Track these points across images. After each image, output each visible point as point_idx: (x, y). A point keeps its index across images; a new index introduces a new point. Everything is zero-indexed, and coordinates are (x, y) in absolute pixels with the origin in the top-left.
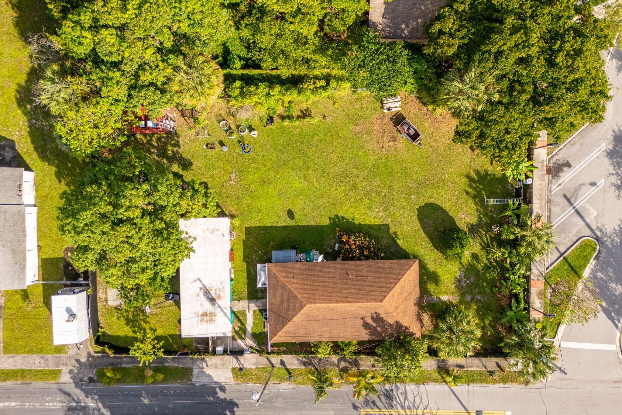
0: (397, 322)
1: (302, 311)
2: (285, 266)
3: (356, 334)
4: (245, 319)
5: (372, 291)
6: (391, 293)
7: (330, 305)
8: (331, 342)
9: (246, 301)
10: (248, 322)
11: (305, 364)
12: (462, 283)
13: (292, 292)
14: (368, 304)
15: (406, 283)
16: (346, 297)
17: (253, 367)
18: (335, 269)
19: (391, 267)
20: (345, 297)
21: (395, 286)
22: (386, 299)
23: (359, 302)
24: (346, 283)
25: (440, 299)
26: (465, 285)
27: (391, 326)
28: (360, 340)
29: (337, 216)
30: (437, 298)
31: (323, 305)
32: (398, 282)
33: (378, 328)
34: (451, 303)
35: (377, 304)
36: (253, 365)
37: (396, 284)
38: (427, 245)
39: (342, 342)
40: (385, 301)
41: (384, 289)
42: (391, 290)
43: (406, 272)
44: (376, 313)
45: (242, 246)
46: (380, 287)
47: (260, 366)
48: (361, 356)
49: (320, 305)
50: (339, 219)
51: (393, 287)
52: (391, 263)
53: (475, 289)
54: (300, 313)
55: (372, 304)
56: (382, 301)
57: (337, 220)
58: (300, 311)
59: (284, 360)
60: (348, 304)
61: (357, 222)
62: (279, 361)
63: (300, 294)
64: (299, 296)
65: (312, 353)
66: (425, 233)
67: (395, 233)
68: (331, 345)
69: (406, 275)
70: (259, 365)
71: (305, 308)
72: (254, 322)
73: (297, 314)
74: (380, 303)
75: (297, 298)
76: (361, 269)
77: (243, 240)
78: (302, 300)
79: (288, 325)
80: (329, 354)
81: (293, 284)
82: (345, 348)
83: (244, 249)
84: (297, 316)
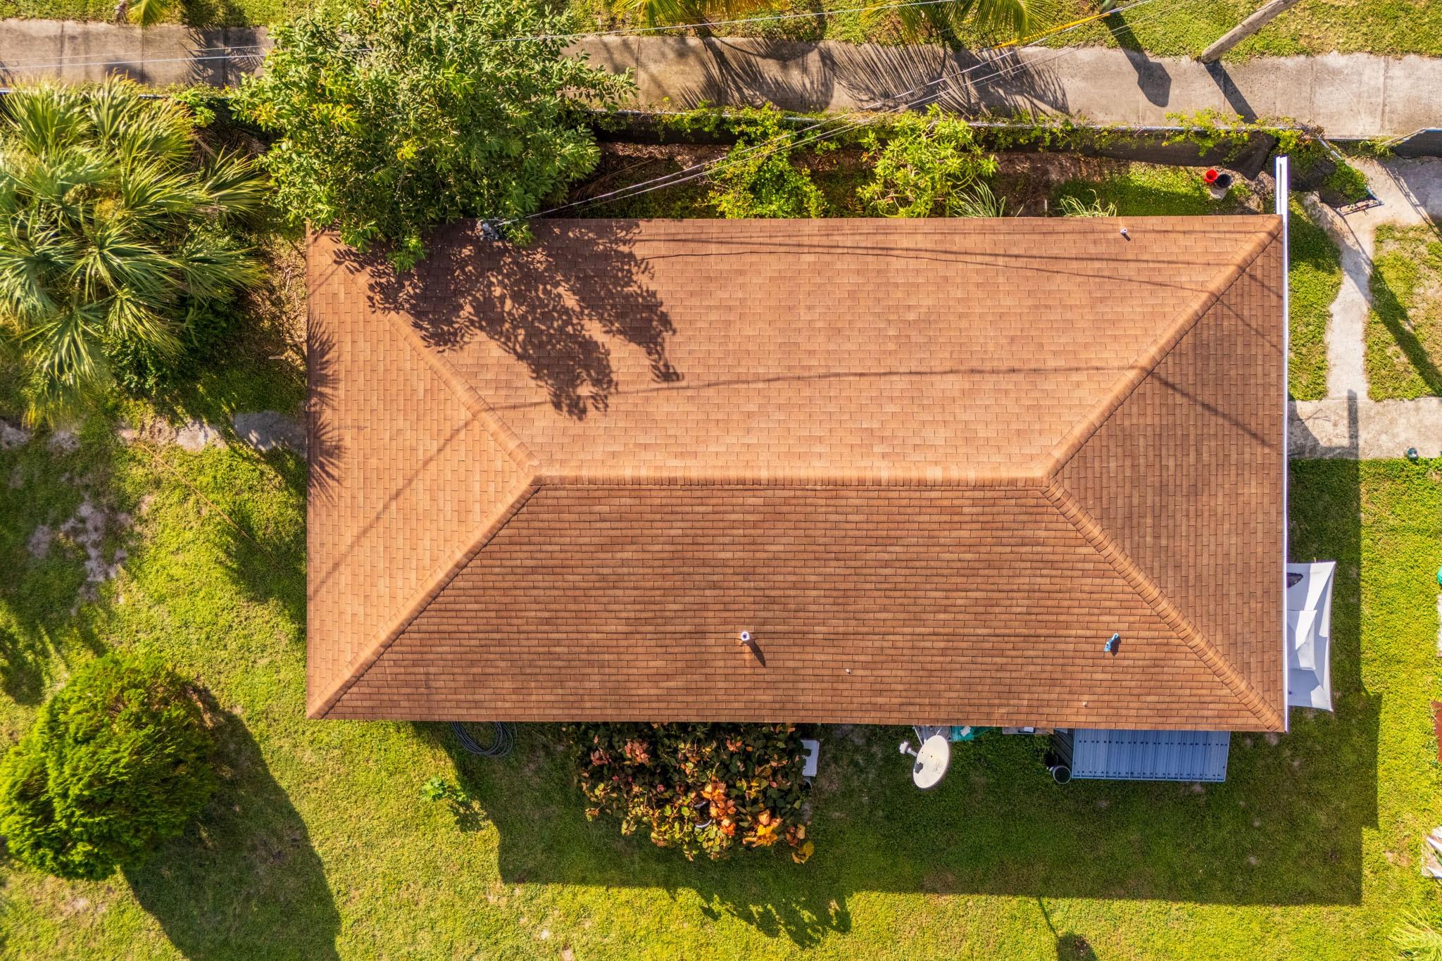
0: (443, 338)
1: (1079, 430)
2: (1162, 713)
3: (715, 265)
4: (1372, 346)
5: (602, 547)
6: (476, 536)
7: (885, 471)
8: (874, 213)
9: (1367, 454)
10: (1359, 327)
11: (1023, 78)
12: (99, 520)
13: (1137, 559)
14: (627, 471)
15: (383, 584)
16: (774, 514)
17: (1334, 59)
18: (838, 679)
19: (477, 682)
20: (778, 516)
21: (453, 576)
22: (511, 499)
23: (689, 484)
24: (773, 601)
25: (227, 436)
26: (85, 510)
27: (489, 318)
28: (690, 226)
29: (803, 938)
30: (243, 438)
31: (934, 473)
32: (433, 597)
33: (571, 301)
34: (164, 409)
35: (569, 472)
36: (1335, 73)
37: (443, 587)
38: (287, 745)
39: (800, 211)
40: (520, 485)
41: (521, 558)
42: (473, 554)
43: (379, 656)
44: (577, 409)
45: (1383, 787)
46: (552, 570)
47: (1291, 62)
48: (690, 114)
49: (955, 473)
50: (791, 918)
51: (460, 566)
52: (477, 704)
53: (30, 485)
54: (1094, 416)
55: (600, 473)
56: (539, 485)
57: (806, 915)
58: (1092, 433)
59: (1141, 98)
60: (764, 474)
61: (688, 896)
62: (1174, 92)
63: (1089, 541)
64: (1095, 531)
65: (988, 141)
66: (293, 814)
67: (467, 822)
68: (868, 191)
69: (383, 636)
70: (1300, 71)
71: (1059, 453)
72: (1321, 329)
73: (1110, 414)
74: (550, 472)
75: (1104, 518)
76: (668, 677)
77: (1372, 820)
78: (1073, 510)
79: (1166, 333)
80: (886, 134)
81: (1126, 607)
82: (784, 165)
83: (1373, 765)
84: (1106, 400)
